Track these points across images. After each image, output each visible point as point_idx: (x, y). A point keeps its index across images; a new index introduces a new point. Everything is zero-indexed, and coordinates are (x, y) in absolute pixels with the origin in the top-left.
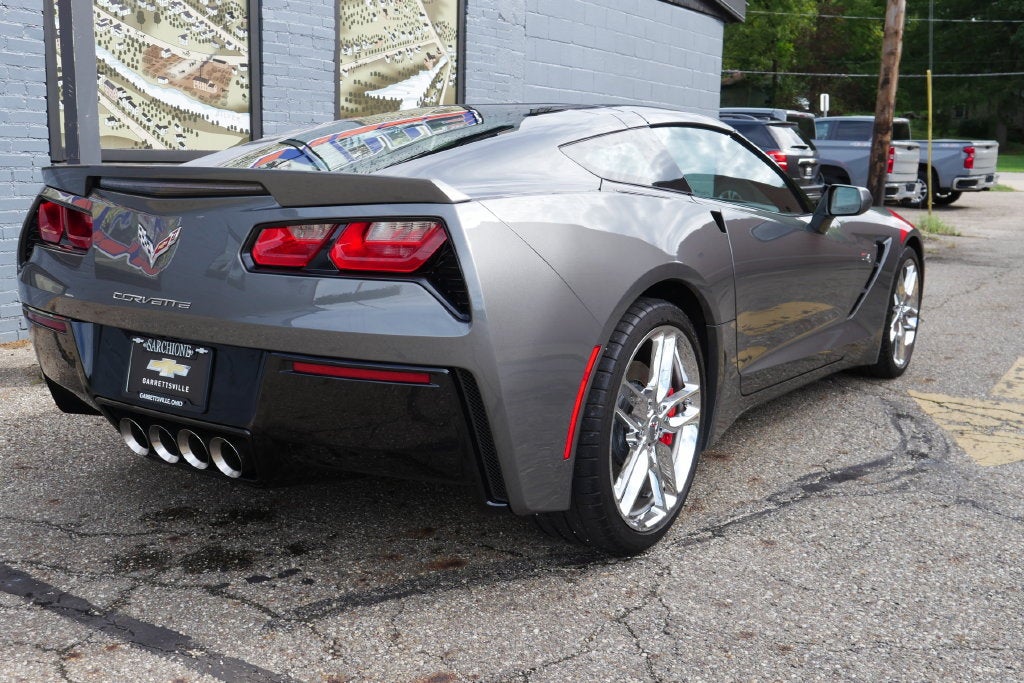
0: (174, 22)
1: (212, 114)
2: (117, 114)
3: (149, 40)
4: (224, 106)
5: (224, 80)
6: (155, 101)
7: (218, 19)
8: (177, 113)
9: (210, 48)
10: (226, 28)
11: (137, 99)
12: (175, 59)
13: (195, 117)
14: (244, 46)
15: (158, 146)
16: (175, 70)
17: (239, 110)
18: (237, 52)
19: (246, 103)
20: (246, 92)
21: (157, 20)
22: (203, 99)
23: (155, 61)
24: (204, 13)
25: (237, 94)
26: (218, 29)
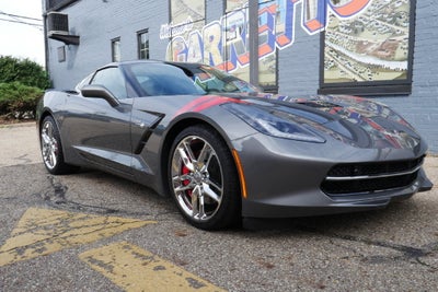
0: (371, 28)
1: (386, 64)
2: (344, 69)
3: (359, 39)
4: (393, 60)
5: (394, 48)
6: (359, 63)
7: (394, 22)
8: (369, 66)
9: (387, 36)
10: (397, 25)
11: (352, 63)
12: (370, 44)
13: (378, 67)
14: (407, 30)
15: (359, 80)
16: (369, 49)
17: (402, 60)
18: (403, 34)
19: (406, 56)
20: (407, 51)
21: (363, 30)
22: (382, 58)
23: (360, 47)
24: (385, 21)
25: (401, 53)
26: (393, 26)
